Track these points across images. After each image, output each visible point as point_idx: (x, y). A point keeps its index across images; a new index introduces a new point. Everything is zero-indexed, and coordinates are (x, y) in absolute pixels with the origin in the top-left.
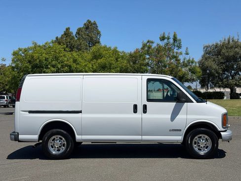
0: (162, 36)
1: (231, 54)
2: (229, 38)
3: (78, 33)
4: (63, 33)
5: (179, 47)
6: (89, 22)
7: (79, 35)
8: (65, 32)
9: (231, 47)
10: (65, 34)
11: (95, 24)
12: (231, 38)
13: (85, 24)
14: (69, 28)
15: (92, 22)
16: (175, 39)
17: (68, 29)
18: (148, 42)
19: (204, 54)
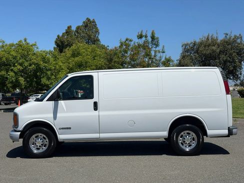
0: (140, 34)
1: (208, 52)
2: (209, 35)
3: (77, 31)
4: (65, 31)
5: (157, 45)
6: (88, 20)
7: (78, 33)
8: (66, 30)
9: (209, 45)
10: (66, 32)
11: (94, 22)
12: (210, 35)
13: (84, 22)
14: (71, 26)
15: (92, 20)
16: (153, 38)
17: (69, 28)
18: (127, 40)
19: (183, 52)
